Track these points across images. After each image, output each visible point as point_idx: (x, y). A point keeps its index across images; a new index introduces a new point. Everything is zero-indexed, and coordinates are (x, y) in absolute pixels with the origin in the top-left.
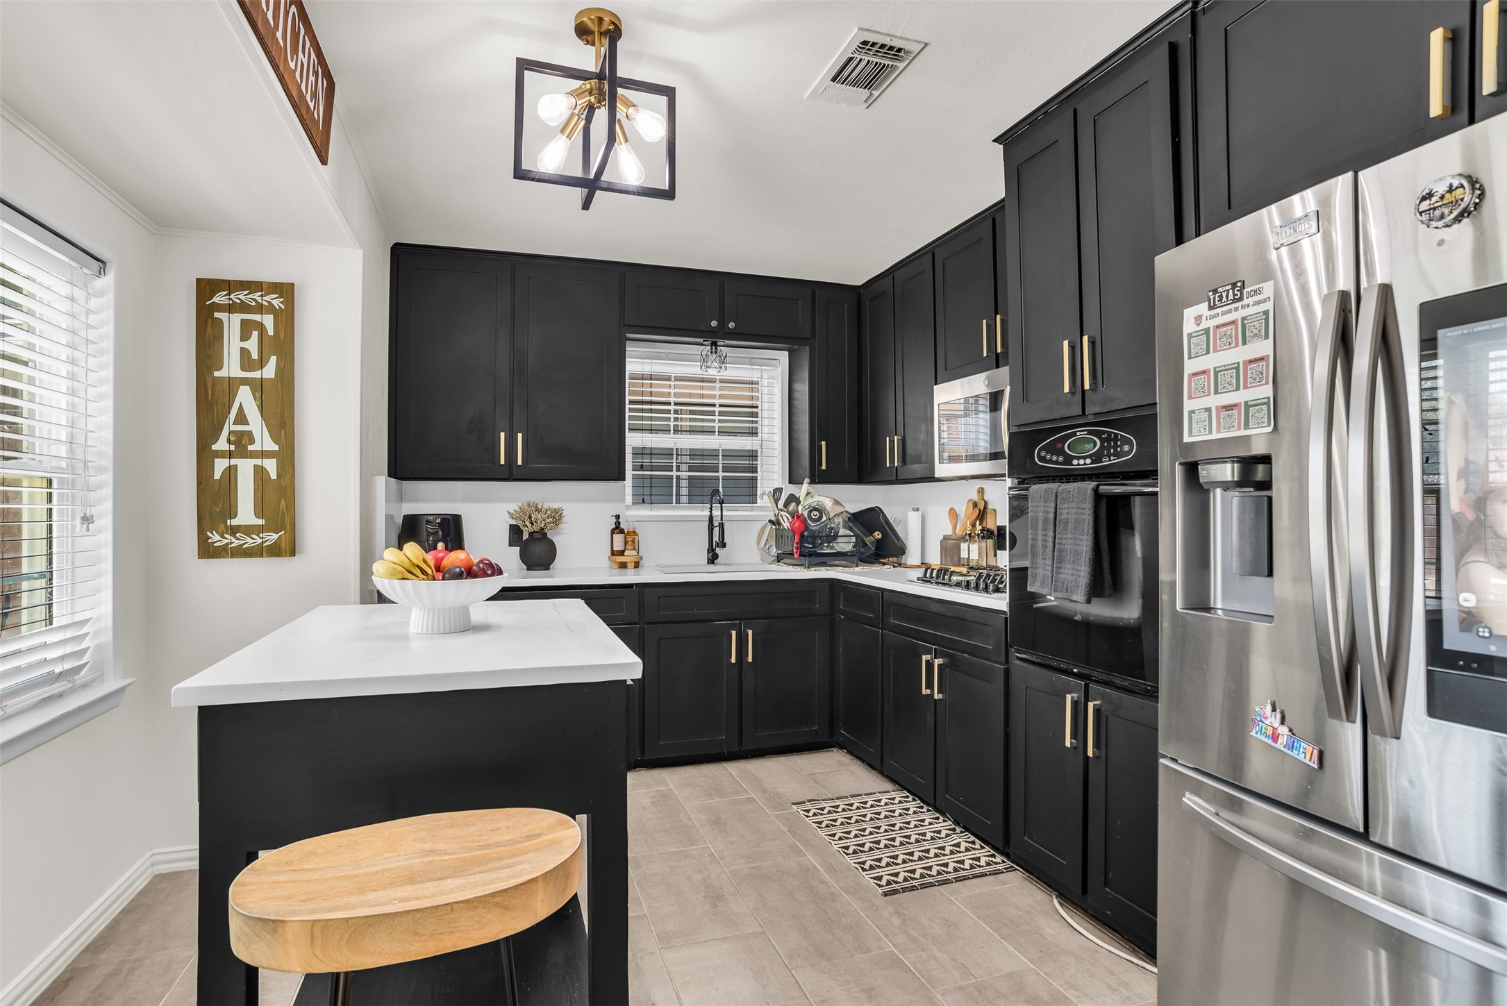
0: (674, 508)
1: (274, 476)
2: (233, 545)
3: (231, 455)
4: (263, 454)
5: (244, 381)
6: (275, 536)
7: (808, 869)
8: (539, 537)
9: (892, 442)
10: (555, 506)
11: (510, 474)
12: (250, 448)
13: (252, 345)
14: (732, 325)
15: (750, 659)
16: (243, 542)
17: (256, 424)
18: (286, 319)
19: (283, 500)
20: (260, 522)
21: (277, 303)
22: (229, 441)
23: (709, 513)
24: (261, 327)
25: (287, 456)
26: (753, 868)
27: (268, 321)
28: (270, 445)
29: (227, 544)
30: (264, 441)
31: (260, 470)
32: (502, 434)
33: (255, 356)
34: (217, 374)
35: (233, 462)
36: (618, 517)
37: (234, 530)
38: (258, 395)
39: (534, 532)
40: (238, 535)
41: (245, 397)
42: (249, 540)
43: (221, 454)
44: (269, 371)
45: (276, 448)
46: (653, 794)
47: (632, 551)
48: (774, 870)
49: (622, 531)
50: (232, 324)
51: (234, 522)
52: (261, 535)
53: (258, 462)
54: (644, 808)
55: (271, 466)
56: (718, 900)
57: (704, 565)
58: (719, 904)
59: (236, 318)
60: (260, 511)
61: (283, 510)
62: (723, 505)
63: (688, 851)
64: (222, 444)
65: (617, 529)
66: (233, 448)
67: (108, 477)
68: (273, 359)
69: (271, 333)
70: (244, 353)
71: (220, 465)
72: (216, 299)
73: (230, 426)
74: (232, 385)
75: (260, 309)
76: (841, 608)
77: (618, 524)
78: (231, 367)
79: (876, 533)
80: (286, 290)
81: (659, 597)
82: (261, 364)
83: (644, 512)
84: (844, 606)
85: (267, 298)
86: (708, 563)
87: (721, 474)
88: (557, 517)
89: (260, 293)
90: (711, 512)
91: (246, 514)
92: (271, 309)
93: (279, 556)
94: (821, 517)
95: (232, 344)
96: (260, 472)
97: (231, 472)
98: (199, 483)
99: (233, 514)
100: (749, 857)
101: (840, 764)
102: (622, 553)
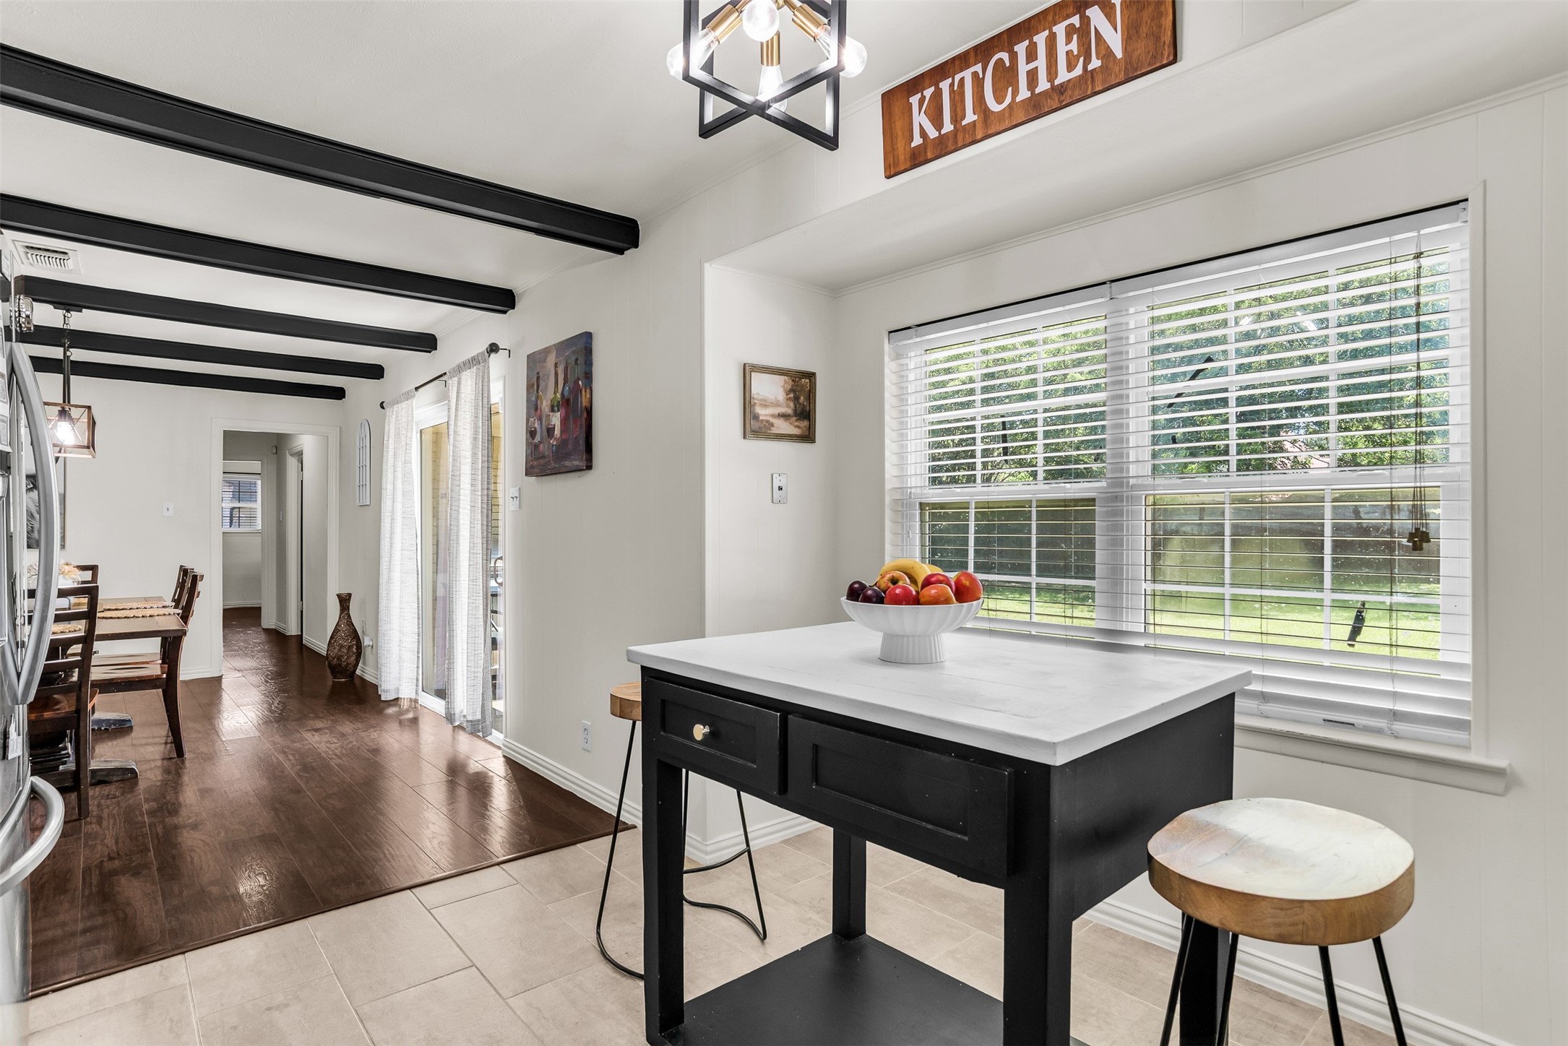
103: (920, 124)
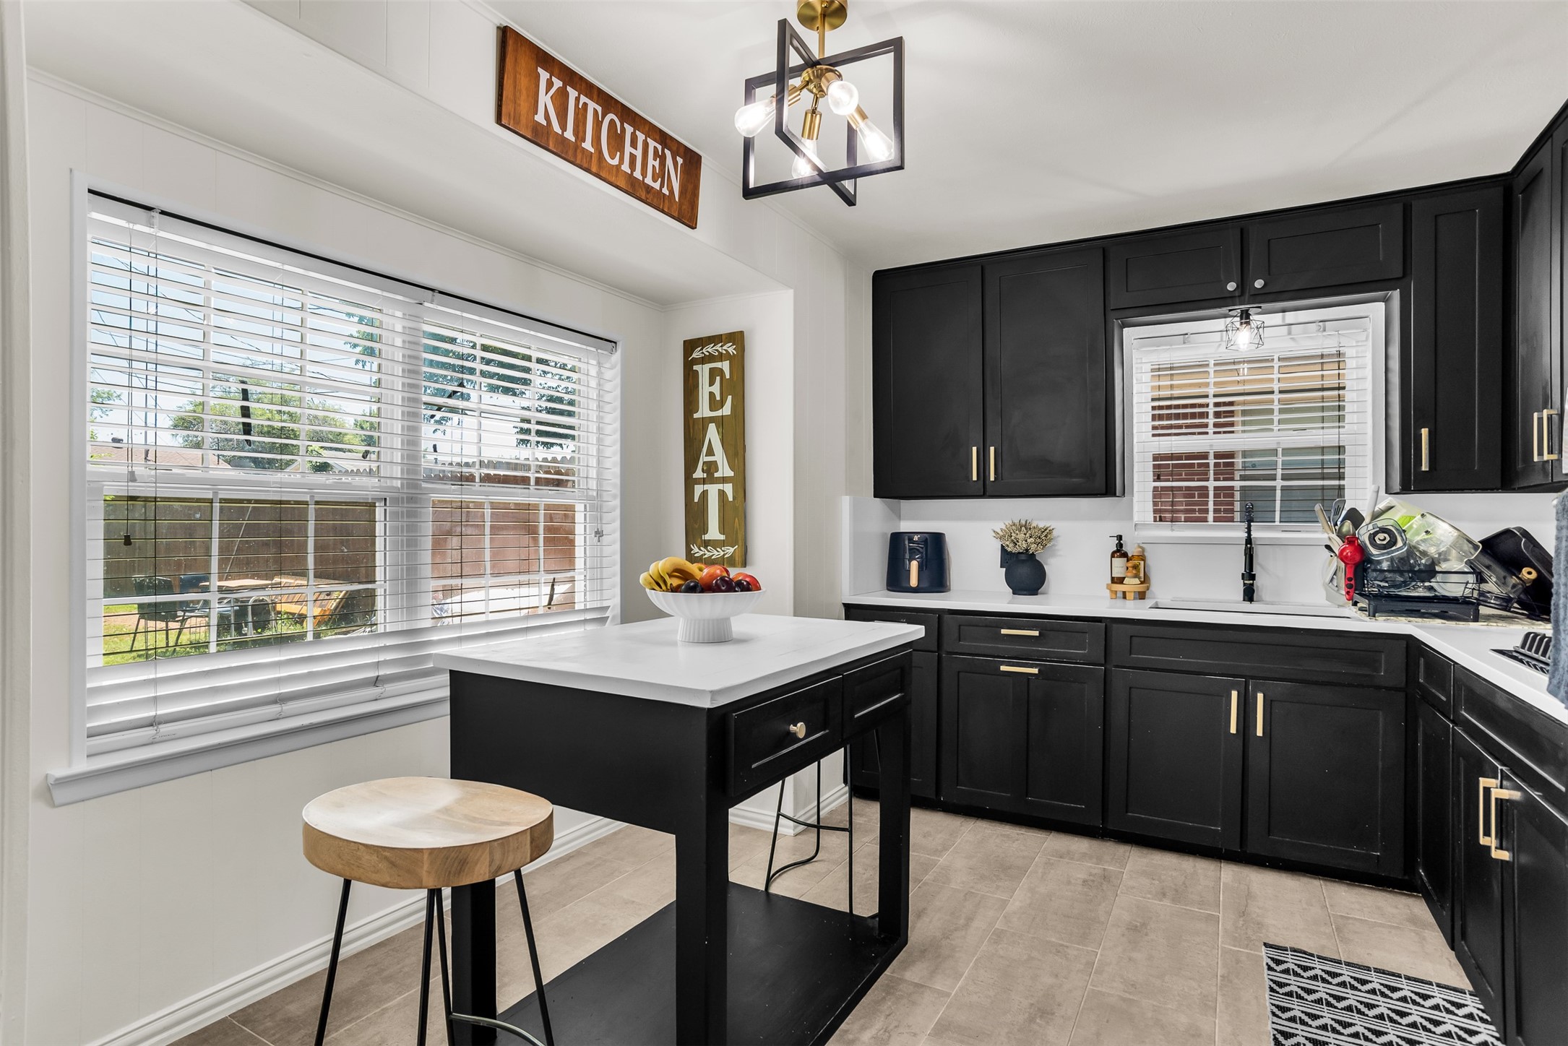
0: (1211, 527)
1: (731, 499)
2: (706, 556)
3: (704, 481)
4: (724, 480)
5: (712, 420)
6: (732, 550)
7: (1199, 1036)
8: (1023, 558)
9: (1540, 420)
10: (1042, 525)
11: (985, 491)
12: (716, 475)
13: (716, 389)
14: (1259, 284)
15: (1260, 733)
16: (712, 554)
17: (719, 456)
18: (739, 362)
19: (737, 519)
20: (722, 537)
21: (731, 350)
22: (703, 471)
23: (1246, 535)
24: (721, 372)
25: (741, 481)
26: (1124, 1000)
27: (725, 366)
28: (729, 473)
29: (702, 555)
30: (725, 470)
31: (722, 493)
32: (974, 449)
33: (718, 398)
34: (696, 416)
35: (706, 487)
36: (1120, 538)
37: (706, 544)
38: (720, 430)
39: (1019, 553)
40: (709, 548)
41: (712, 433)
42: (715, 552)
43: (698, 481)
44: (727, 410)
45: (731, 474)
46: (1094, 871)
47: (1133, 579)
48: (1150, 1015)
49: (1125, 555)
50: (703, 371)
51: (707, 537)
52: (723, 549)
53: (720, 486)
54: (1069, 883)
55: (728, 488)
56: (1041, 1017)
57: (1238, 602)
58: (1038, 1021)
59: (707, 367)
60: (722, 531)
61: (737, 529)
62: (1252, 524)
63: (1067, 947)
64: (699, 474)
65: (1120, 552)
66: (705, 475)
67: (617, 502)
68: (730, 398)
69: (728, 377)
70: (712, 395)
71: (698, 489)
72: (694, 355)
73: (704, 458)
74: (705, 422)
75: (721, 357)
76: (1421, 681)
77: (1120, 545)
78: (704, 411)
79: (1525, 570)
80: (737, 338)
81: (1131, 637)
82: (722, 404)
83: (1165, 532)
84: (1425, 679)
85: (725, 348)
86: (1244, 600)
87: (1279, 483)
88: (1045, 536)
89: (720, 344)
90: (1249, 532)
91: (714, 533)
92: (727, 357)
93: (734, 567)
94: (1393, 542)
95: (706, 389)
96: (722, 494)
97: (704, 494)
98: (686, 505)
99: (705, 532)
100: (1132, 985)
101: (1414, 920)
102: (1120, 581)
103: (546, 94)
